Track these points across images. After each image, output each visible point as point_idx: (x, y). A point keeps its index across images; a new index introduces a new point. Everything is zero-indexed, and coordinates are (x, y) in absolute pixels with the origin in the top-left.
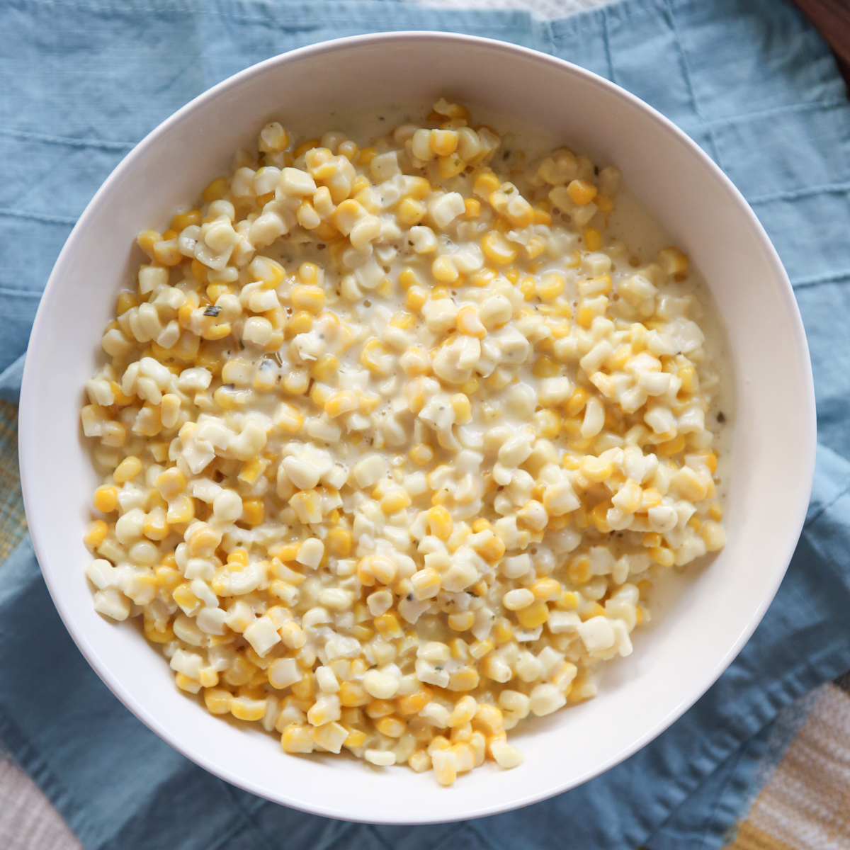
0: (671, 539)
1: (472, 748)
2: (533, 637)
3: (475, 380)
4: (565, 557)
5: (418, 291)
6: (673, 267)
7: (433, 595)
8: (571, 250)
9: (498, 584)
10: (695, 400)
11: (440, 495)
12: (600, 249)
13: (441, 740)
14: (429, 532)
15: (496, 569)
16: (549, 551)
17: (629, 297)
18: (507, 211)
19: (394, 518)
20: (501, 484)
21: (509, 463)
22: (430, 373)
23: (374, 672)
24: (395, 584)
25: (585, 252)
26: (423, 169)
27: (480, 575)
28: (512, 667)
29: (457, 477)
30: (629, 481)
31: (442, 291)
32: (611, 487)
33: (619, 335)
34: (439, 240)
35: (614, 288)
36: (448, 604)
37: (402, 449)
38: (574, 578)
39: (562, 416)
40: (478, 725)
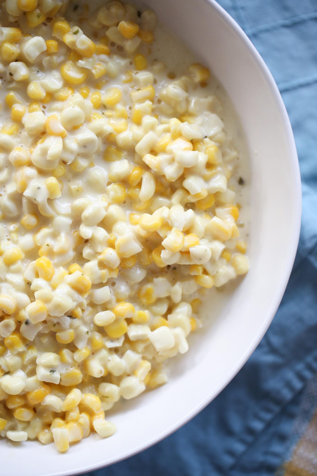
0: (209, 268)
1: (80, 424)
2: (118, 344)
3: (62, 167)
4: (136, 287)
5: (18, 108)
6: (198, 77)
7: (43, 319)
8: (125, 71)
9: (90, 309)
10: (219, 169)
11: (43, 249)
12: (145, 68)
13: (58, 421)
14: (37, 276)
15: (86, 298)
16: (124, 283)
17: (168, 100)
18: (76, 46)
19: (13, 267)
20: (86, 238)
21: (90, 223)
22: (30, 164)
23: (7, 377)
24: (16, 314)
25: (135, 72)
26: (16, 22)
27: (75, 304)
28: (105, 366)
29: (55, 236)
30: (174, 229)
31: (35, 106)
32: (162, 234)
33: (161, 127)
34: (30, 71)
35: (157, 95)
36: (54, 325)
37: (16, 219)
38: (144, 301)
39: (127, 188)
40: (83, 408)
